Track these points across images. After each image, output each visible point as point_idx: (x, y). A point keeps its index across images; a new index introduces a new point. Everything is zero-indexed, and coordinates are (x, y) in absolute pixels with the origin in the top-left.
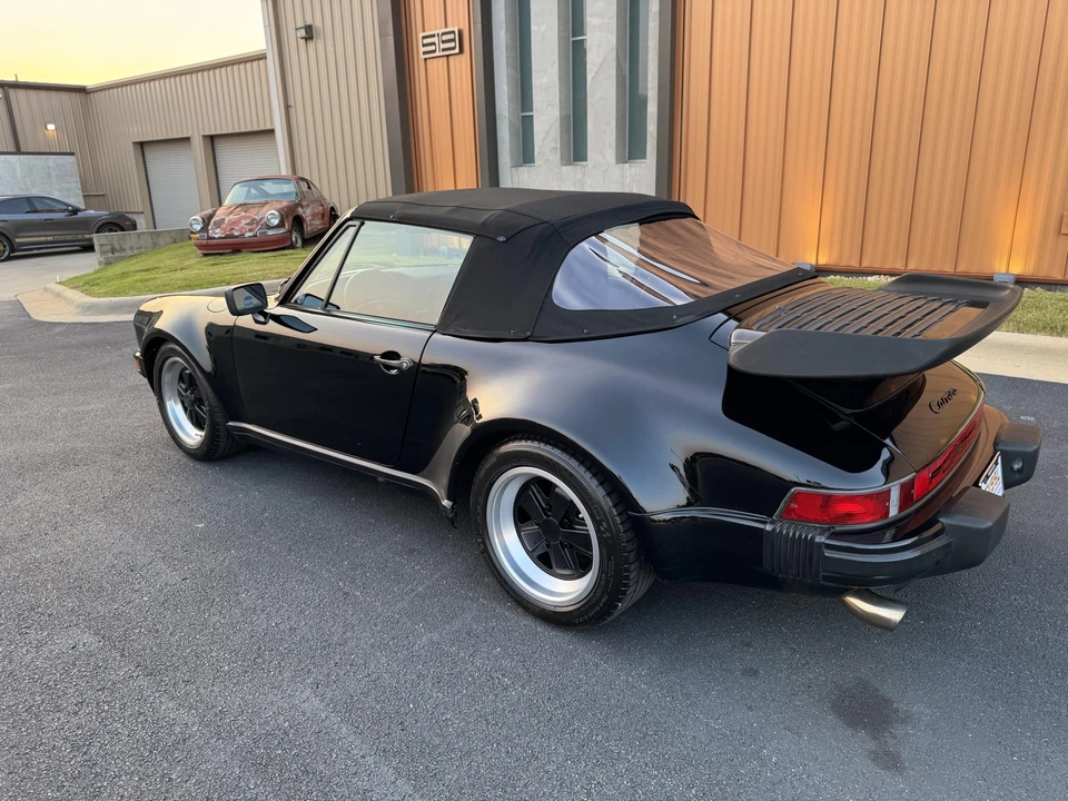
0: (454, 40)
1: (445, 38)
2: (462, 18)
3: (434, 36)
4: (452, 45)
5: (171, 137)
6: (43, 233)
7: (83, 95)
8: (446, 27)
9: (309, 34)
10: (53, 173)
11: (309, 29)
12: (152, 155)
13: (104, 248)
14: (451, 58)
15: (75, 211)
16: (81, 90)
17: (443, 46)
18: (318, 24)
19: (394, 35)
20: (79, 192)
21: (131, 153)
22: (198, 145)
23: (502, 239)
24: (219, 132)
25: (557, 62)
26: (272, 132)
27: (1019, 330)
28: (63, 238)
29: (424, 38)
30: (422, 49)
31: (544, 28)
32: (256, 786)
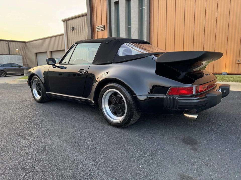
0: (103, 27)
1: (101, 27)
2: (105, 22)
3: (99, 27)
4: (103, 28)
5: (43, 51)
6: (13, 71)
7: (25, 43)
8: (102, 25)
9: (73, 29)
10: (17, 59)
11: (73, 28)
12: (38, 56)
13: (26, 73)
14: (103, 31)
15: (21, 67)
16: (24, 42)
17: (101, 29)
18: (75, 27)
19: (91, 27)
20: (22, 63)
21: (34, 55)
22: (48, 53)
23: (107, 43)
24: (53, 50)
25: (125, 31)
26: (64, 50)
27: (228, 81)
28: (18, 72)
29: (97, 27)
30: (97, 29)
31: (122, 24)
32: (41, 154)
